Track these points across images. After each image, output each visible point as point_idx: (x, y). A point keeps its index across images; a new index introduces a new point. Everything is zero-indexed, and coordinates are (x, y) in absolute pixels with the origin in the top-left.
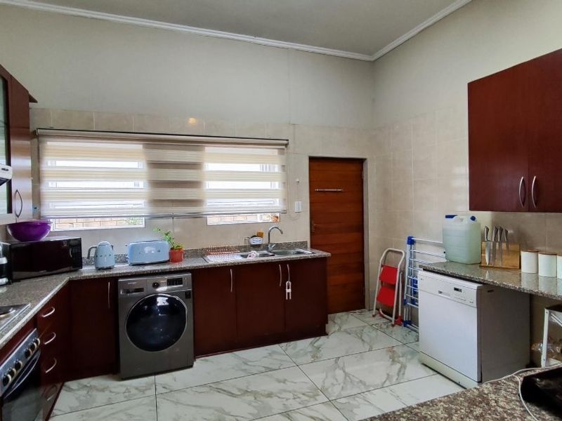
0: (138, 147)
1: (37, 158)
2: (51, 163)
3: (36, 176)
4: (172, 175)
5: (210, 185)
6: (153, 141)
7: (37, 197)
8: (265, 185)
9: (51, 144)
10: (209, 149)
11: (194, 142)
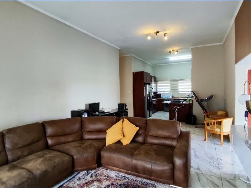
0: (169, 82)
1: (157, 84)
2: (158, 85)
3: (157, 86)
4: (173, 83)
5: (179, 87)
6: (171, 81)
7: (157, 89)
8: (189, 84)
9: (158, 82)
10: (179, 81)
11: (177, 81)
